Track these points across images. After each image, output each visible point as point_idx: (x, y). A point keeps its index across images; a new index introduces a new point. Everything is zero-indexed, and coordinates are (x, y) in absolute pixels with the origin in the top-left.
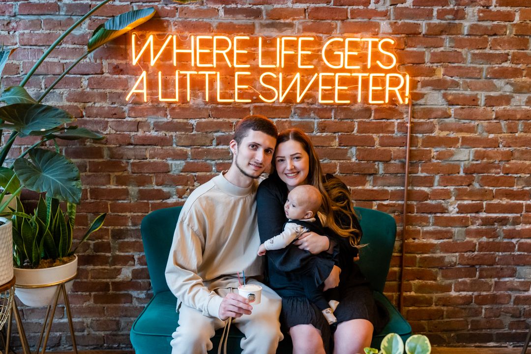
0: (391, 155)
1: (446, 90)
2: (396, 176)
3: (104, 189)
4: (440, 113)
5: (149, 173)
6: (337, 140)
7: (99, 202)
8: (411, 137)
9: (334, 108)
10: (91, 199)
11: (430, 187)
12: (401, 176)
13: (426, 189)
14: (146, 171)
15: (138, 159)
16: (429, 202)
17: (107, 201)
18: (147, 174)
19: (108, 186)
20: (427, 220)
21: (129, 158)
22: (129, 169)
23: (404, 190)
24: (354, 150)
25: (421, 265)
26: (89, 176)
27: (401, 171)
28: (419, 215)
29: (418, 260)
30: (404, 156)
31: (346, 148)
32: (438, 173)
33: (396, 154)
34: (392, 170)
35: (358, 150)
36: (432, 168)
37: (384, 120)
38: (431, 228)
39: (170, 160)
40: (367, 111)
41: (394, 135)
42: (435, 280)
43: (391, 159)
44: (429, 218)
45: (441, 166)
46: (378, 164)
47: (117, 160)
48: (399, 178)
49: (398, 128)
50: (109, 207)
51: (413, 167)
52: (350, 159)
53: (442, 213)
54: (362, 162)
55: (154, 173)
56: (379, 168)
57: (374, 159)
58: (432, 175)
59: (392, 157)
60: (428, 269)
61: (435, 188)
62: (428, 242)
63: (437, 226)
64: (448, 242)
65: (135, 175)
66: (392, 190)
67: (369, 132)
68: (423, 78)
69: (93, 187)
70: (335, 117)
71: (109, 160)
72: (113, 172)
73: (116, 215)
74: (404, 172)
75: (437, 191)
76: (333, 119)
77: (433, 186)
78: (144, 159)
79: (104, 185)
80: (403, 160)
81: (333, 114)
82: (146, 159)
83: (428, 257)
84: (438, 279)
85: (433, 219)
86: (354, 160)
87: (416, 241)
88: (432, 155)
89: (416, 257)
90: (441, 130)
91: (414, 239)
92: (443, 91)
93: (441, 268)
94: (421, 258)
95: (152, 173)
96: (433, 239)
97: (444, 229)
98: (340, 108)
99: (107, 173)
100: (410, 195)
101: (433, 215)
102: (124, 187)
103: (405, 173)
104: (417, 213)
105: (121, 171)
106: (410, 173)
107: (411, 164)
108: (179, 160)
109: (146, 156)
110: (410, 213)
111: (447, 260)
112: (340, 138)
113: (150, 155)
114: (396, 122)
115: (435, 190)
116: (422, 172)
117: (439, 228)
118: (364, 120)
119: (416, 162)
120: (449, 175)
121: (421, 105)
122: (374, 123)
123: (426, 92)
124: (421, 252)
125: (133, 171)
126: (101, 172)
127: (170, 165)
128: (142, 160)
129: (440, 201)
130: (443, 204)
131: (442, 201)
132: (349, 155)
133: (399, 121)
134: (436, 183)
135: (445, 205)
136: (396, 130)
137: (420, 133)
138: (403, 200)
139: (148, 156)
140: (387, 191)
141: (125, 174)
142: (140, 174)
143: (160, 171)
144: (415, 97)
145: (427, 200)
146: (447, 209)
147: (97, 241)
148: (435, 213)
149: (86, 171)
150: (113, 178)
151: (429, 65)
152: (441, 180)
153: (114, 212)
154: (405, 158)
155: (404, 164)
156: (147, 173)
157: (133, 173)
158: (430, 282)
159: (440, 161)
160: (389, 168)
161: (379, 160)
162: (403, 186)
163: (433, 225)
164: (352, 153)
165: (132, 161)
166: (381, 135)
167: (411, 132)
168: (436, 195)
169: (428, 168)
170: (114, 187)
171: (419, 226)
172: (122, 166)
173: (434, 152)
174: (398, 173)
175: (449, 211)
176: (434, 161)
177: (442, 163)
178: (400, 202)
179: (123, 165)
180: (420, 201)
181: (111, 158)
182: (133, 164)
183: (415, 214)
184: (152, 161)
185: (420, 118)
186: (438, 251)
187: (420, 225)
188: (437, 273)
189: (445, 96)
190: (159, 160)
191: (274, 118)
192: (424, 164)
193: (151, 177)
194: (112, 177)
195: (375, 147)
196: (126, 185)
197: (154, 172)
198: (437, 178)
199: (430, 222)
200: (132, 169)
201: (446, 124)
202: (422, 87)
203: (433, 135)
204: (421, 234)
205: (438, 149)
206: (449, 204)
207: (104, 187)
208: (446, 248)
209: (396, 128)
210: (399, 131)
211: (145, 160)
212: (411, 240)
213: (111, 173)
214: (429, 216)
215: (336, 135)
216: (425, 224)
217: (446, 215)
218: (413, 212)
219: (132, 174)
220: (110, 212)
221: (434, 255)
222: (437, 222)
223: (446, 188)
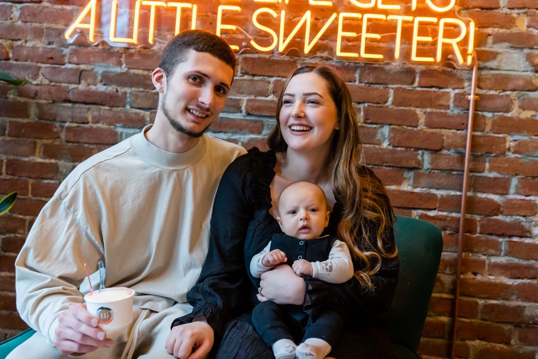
0: (443, 141)
1: (532, 48)
2: (450, 174)
3: (25, 162)
4: (521, 83)
5: (90, 144)
6: (362, 113)
7: (17, 180)
8: (475, 117)
9: (359, 67)
10: (7, 174)
11: (502, 194)
12: (458, 174)
13: (496, 198)
14: (85, 140)
15: (76, 123)
16: (500, 217)
17: (28, 179)
18: (86, 145)
19: (31, 158)
20: (496, 246)
21: (64, 120)
22: (63, 136)
23: (461, 196)
24: (386, 130)
25: (485, 317)
26: (8, 142)
27: (458, 166)
28: (484, 237)
29: (480, 308)
30: (464, 144)
31: (374, 126)
32: (517, 175)
33: (450, 141)
34: (443, 164)
35: (392, 130)
36: (506, 165)
37: (434, 89)
38: (502, 260)
39: (121, 127)
40: (408, 73)
41: (448, 111)
42: (508, 343)
43: (443, 147)
44: (500, 244)
45: (521, 164)
46: (423, 154)
47: (48, 122)
48: (454, 177)
49: (454, 101)
50: (30, 188)
51: (476, 163)
52: (379, 143)
53: (521, 237)
54: (399, 149)
55: (96, 144)
56: (423, 160)
57: (417, 145)
58: (507, 177)
59: (445, 144)
60: (496, 324)
61: (511, 197)
62: (498, 281)
63: (513, 256)
64: (530, 285)
65: (70, 144)
66: (442, 195)
67: (410, 106)
68: (496, 30)
69: (12, 157)
70: (360, 79)
71: (37, 122)
72: (41, 139)
73: (38, 200)
74: (461, 169)
75: (514, 202)
76: (357, 83)
77: (507, 194)
78: (84, 123)
79: (26, 156)
80: (462, 150)
81: (357, 76)
82: (88, 123)
83: (498, 305)
84: (513, 342)
85: (507, 246)
86: (385, 145)
87: (479, 277)
88: (507, 145)
89: (477, 303)
90: (523, 108)
91: (475, 274)
92: (526, 51)
93: (518, 325)
94: (485, 306)
95: (94, 144)
96: (506, 277)
97: (525, 263)
98: (369, 66)
99: (33, 140)
100: (471, 205)
101: (507, 239)
102: (53, 161)
103: (463, 171)
104: (480, 233)
105: (51, 138)
106: (471, 171)
107: (474, 158)
108: (133, 128)
109: (87, 119)
110: (470, 232)
111: (527, 312)
112: (366, 111)
113: (93, 118)
114: (452, 92)
115: (512, 200)
116: (491, 170)
117: (516, 260)
118: (404, 86)
119: (481, 156)
120: (533, 178)
121: (492, 69)
122: (418, 92)
123: (500, 50)
124: (486, 296)
125: (68, 139)
126: (24, 137)
127: (119, 134)
128: (82, 125)
129: (518, 217)
130: (523, 223)
131: (522, 219)
132: (379, 137)
133: (457, 91)
134: (512, 190)
135: (526, 225)
136: (452, 105)
137: (489, 112)
138: (459, 212)
139: (90, 119)
140: (434, 195)
141: (57, 143)
142: (77, 144)
143: (105, 142)
144: (482, 56)
145: (497, 215)
146: (530, 232)
147: (8, 235)
148: (510, 236)
149: (4, 135)
150: (40, 148)
151: (506, 10)
152: (520, 186)
153: (35, 196)
154: (465, 147)
155: (462, 155)
156: (86, 143)
157: (68, 142)
158: (499, 346)
159: (519, 156)
160: (438, 161)
161: (424, 147)
162: (461, 191)
163: (506, 255)
164: (383, 135)
165: (67, 124)
166: (429, 110)
167: (476, 109)
168: (512, 208)
169: (500, 165)
170: (39, 160)
171: (484, 255)
172: (53, 132)
173: (510, 141)
174: (452, 170)
175: (533, 235)
176: (511, 155)
177: (523, 160)
178: (454, 215)
179: (55, 130)
180: (486, 216)
181: (40, 119)
182: (69, 129)
183: (478, 235)
184: (95, 126)
185: (490, 89)
186: (514, 297)
187: (485, 253)
188: (510, 332)
189: (529, 58)
190: (105, 126)
191: (272, 77)
192: (495, 158)
193: (92, 149)
194: (38, 146)
195: (419, 128)
196: (56, 158)
197: (96, 142)
198: (515, 181)
199: (501, 250)
200: (66, 136)
201: (531, 100)
202: (494, 42)
203: (509, 115)
204: (487, 268)
205: (517, 137)
206: (533, 223)
207: (26, 159)
208: (527, 294)
209: (452, 101)
210: (456, 106)
211: (85, 126)
212: (470, 276)
213: (38, 141)
214: (500, 240)
215: (362, 106)
216: (492, 251)
217: (527, 241)
218: (475, 232)
219: (65, 143)
220: (30, 195)
221: (507, 303)
222: (513, 250)
223: (528, 198)
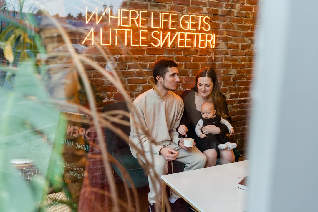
1: (227, 42)
4: (225, 52)
6: (184, 66)
8: (214, 64)
9: (183, 50)
24: (191, 70)
31: (187, 69)
32: (223, 81)
35: (192, 71)
36: (221, 78)
37: (203, 56)
40: (197, 51)
41: (207, 63)
45: (224, 77)
49: (209, 60)
52: (189, 75)
54: (194, 76)
67: (197, 62)
68: (219, 36)
70: (183, 54)
75: (223, 89)
76: (182, 55)
81: (182, 53)
82: (91, 78)
86: (191, 75)
90: (225, 60)
92: (226, 42)
98: (185, 50)
112: (185, 65)
113: (94, 76)
118: (195, 56)
120: (227, 81)
121: (218, 49)
122: (199, 57)
123: (220, 43)
127: (104, 81)
132: (189, 73)
133: (209, 56)
134: (222, 85)
136: (208, 61)
137: (217, 62)
139: (92, 76)
143: (99, 85)
144: (217, 45)
151: (222, 30)
152: (224, 84)
159: (224, 75)
164: (190, 72)
166: (202, 63)
167: (214, 62)
173: (222, 71)
176: (222, 75)
184: (94, 79)
185: (218, 55)
189: (227, 44)
190: (98, 78)
191: (156, 55)
195: (200, 69)
198: (222, 83)
201: (227, 58)
202: (219, 40)
203: (222, 63)
205: (224, 69)
206: (227, 94)
209: (208, 59)
210: (209, 61)
215: (184, 63)
223: (226, 87)
